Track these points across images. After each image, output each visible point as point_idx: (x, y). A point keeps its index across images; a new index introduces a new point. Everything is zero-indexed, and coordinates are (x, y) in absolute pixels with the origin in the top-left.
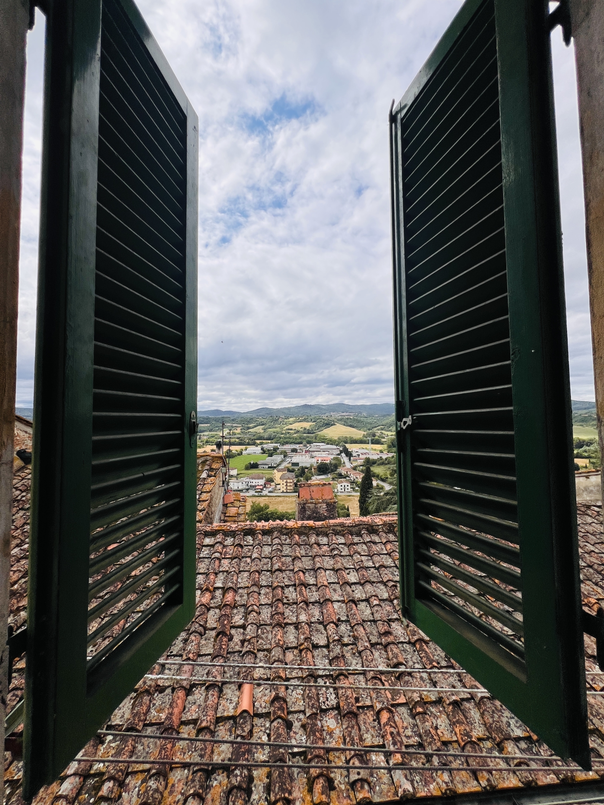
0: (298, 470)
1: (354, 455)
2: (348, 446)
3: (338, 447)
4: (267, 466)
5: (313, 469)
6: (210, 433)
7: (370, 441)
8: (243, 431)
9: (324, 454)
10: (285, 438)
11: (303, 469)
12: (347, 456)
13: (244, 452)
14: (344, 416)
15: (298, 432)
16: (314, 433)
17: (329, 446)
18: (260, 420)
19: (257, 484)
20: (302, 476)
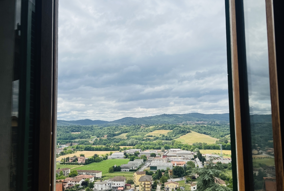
0: (156, 173)
1: (207, 160)
2: (202, 151)
3: (192, 152)
4: (128, 169)
5: (169, 173)
6: (81, 140)
7: (221, 148)
8: (109, 137)
9: (180, 159)
10: (146, 144)
11: (160, 173)
12: (200, 160)
13: (109, 157)
14: (199, 124)
15: (157, 138)
16: (172, 139)
17: (185, 151)
18: (125, 127)
19: (118, 185)
20: (159, 179)
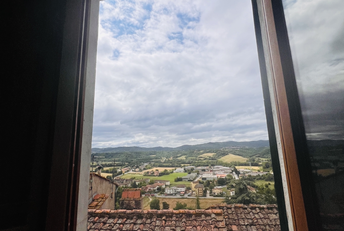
0: (206, 182)
1: (241, 173)
2: (237, 167)
3: (230, 168)
4: (187, 180)
5: (215, 182)
6: (156, 160)
7: (250, 165)
8: (174, 158)
9: (222, 173)
10: (199, 163)
11: (208, 182)
12: (236, 173)
13: (174, 171)
14: (234, 149)
15: (206, 159)
16: (216, 159)
17: (225, 168)
18: (184, 152)
19: (181, 191)
20: (208, 186)
